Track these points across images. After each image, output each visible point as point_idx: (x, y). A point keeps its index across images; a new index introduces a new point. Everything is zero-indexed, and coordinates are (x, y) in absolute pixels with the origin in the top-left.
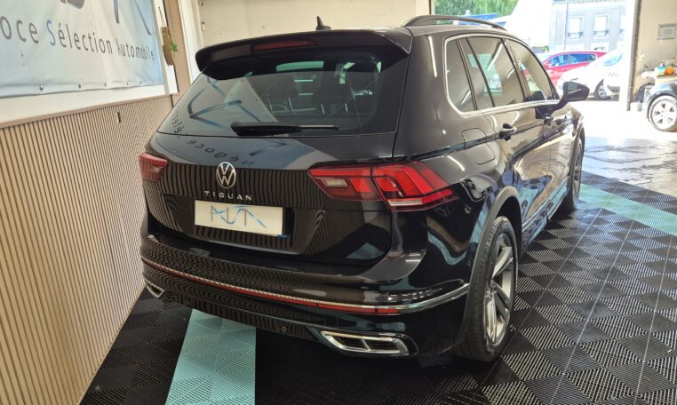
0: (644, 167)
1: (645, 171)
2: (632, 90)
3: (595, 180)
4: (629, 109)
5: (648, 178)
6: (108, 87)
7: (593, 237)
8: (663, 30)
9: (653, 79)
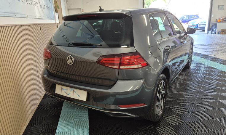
0: (214, 51)
1: (214, 52)
2: (209, 27)
3: (197, 54)
5: (215, 54)
6: (37, 18)
7: (198, 71)
8: (220, 7)
9: (216, 23)
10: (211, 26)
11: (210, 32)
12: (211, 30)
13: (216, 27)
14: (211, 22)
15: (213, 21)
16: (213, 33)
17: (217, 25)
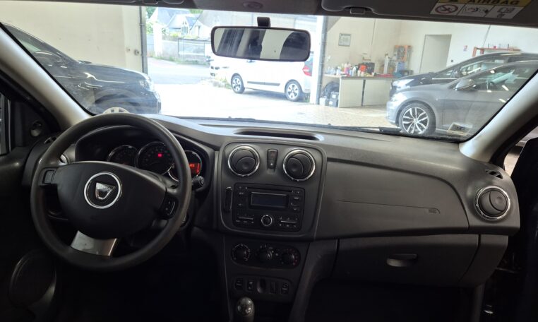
2: (321, 86)
4: (319, 104)
8: (342, 38)
9: (338, 79)
10: (324, 84)
14: (325, 75)
16: (331, 103)
17: (338, 83)
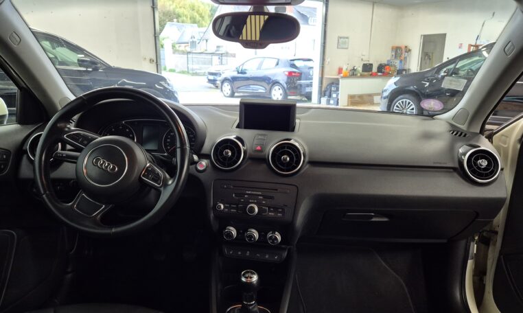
4: (320, 102)
8: (341, 40)
9: (338, 79)
10: (325, 84)
11: (324, 100)
12: (325, 95)
13: (338, 90)
14: (326, 76)
15: (331, 74)
16: (332, 102)
17: (338, 84)
